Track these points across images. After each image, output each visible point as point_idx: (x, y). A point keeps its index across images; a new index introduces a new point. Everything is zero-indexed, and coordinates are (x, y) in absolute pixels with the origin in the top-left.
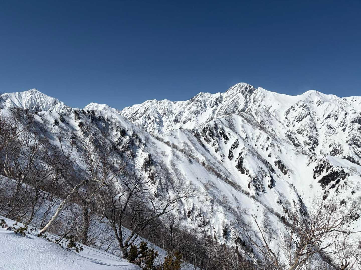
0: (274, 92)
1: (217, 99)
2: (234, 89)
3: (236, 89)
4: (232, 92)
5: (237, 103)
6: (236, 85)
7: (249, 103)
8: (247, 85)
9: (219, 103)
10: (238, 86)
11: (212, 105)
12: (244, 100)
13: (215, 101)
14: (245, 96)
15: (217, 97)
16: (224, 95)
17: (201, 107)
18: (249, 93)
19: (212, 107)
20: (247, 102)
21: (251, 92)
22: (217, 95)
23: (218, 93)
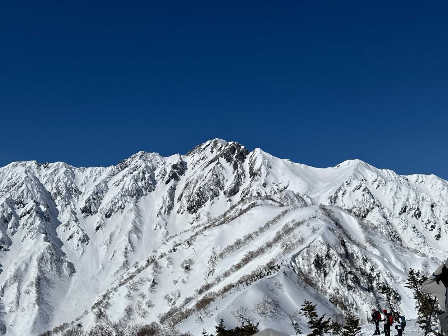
0: (286, 160)
1: (174, 167)
2: (204, 149)
3: (209, 148)
4: (204, 156)
5: (221, 177)
6: (208, 143)
7: (242, 177)
8: (234, 143)
9: (179, 175)
10: (212, 144)
11: (167, 177)
12: (234, 173)
13: (171, 171)
14: (233, 163)
15: (175, 163)
16: (188, 159)
17: (143, 182)
18: (239, 159)
19: (167, 182)
20: (239, 176)
21: (242, 156)
22: (175, 159)
23: (176, 155)
